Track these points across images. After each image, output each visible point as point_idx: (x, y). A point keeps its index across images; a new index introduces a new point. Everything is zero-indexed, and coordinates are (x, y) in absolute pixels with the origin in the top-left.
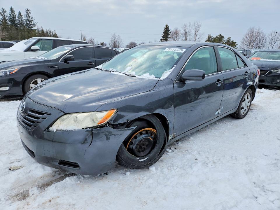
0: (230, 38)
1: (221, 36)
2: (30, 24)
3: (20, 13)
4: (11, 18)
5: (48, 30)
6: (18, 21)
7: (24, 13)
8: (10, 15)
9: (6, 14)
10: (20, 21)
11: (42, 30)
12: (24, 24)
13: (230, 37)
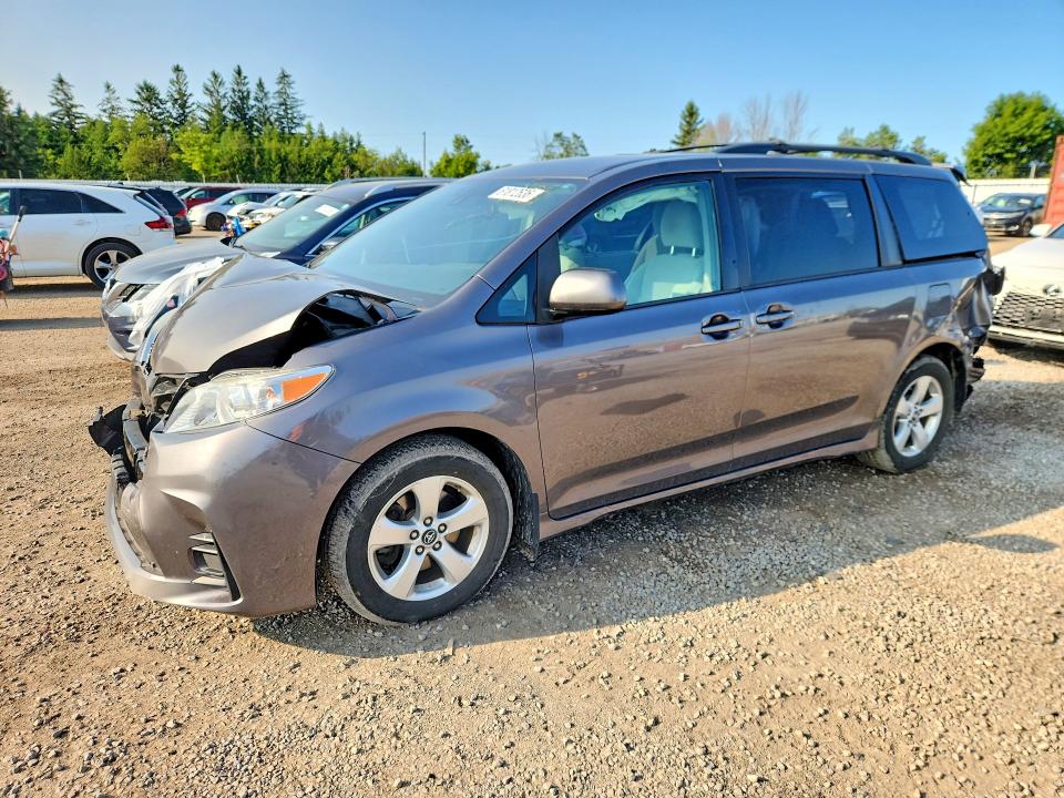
0: (924, 138)
1: (887, 133)
2: (290, 116)
3: (260, 85)
4: (235, 102)
5: (338, 133)
6: (255, 110)
7: (272, 87)
8: (234, 91)
9: (222, 91)
10: (259, 110)
11: (322, 132)
12: (272, 119)
13: (921, 136)
